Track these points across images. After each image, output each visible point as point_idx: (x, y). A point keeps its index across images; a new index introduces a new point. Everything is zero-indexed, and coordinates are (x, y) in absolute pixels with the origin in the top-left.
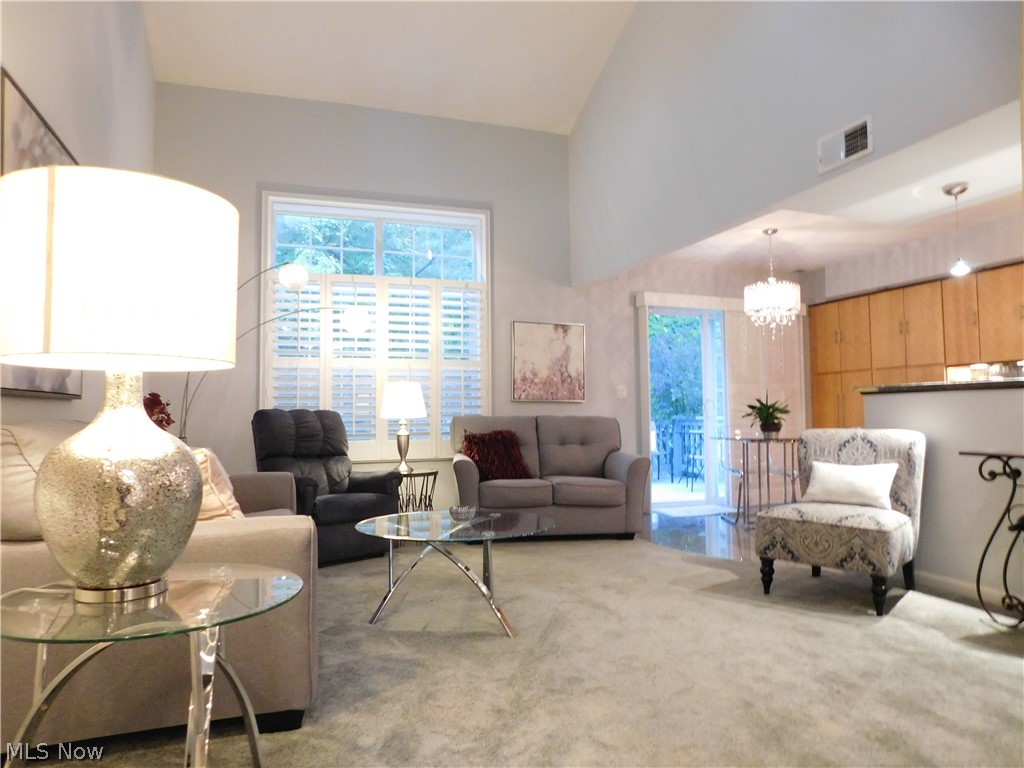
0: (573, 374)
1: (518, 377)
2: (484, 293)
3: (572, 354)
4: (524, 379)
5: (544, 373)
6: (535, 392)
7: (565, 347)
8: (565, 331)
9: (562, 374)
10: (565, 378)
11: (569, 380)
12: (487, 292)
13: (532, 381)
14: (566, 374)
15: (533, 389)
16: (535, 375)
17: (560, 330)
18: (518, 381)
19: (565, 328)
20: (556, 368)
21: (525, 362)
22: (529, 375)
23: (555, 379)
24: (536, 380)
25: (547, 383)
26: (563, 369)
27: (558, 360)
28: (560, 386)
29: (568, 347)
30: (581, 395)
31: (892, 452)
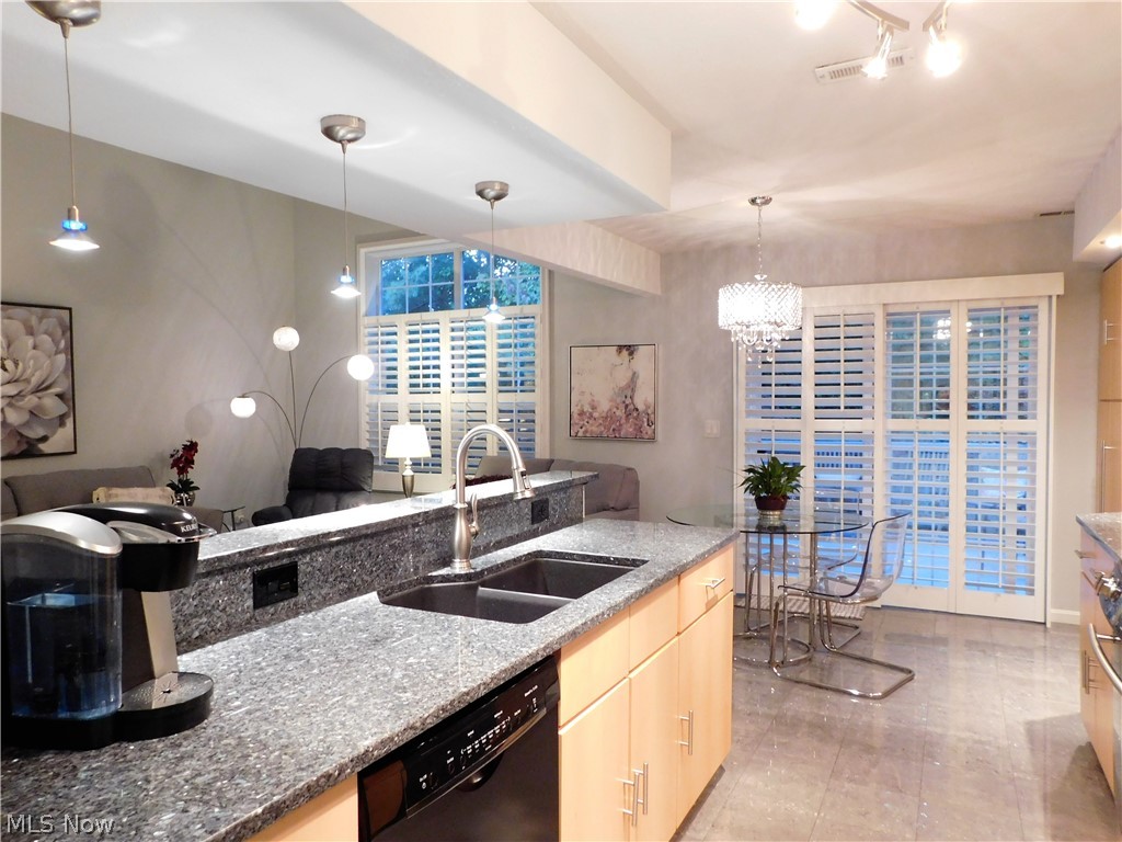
0: (641, 407)
1: (575, 410)
3: (639, 382)
4: (582, 413)
5: (604, 406)
6: (594, 429)
8: (631, 354)
9: (627, 406)
10: (631, 411)
12: (542, 315)
13: (591, 416)
14: (631, 407)
15: (592, 425)
16: (594, 408)
17: (625, 353)
18: (575, 416)
21: (582, 393)
22: (587, 408)
24: (596, 415)
25: (609, 417)
26: (628, 401)
27: (622, 389)
28: (623, 421)
29: (634, 373)
30: (650, 432)
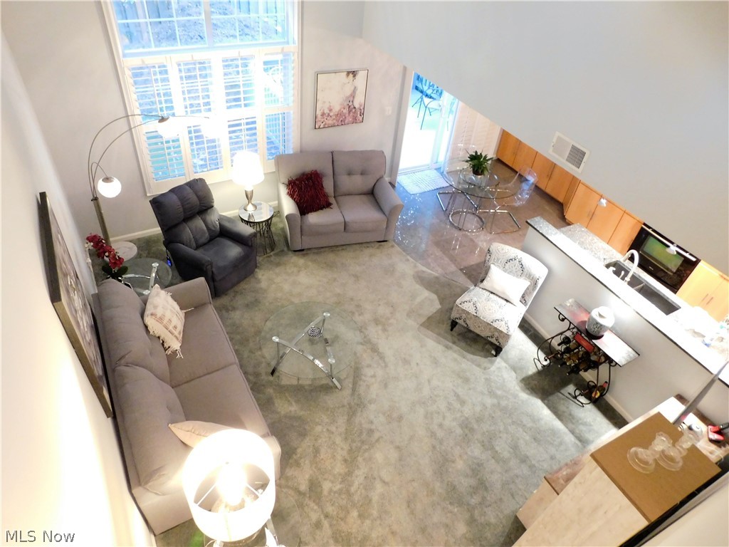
0: (357, 106)
1: (319, 113)
2: (296, 54)
3: (357, 92)
4: (323, 114)
5: (337, 108)
6: (330, 122)
7: (353, 88)
8: (354, 76)
9: (349, 107)
10: (351, 109)
11: (354, 110)
12: (298, 53)
13: (329, 114)
14: (352, 107)
15: (329, 120)
16: (331, 110)
17: (351, 75)
18: (319, 116)
19: (354, 73)
20: (345, 104)
21: (324, 102)
22: (327, 111)
23: (345, 111)
24: (331, 114)
25: (339, 114)
26: (350, 104)
27: (348, 98)
28: (347, 115)
29: (355, 87)
30: (361, 119)
31: (530, 276)
